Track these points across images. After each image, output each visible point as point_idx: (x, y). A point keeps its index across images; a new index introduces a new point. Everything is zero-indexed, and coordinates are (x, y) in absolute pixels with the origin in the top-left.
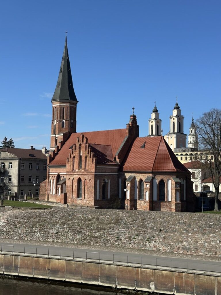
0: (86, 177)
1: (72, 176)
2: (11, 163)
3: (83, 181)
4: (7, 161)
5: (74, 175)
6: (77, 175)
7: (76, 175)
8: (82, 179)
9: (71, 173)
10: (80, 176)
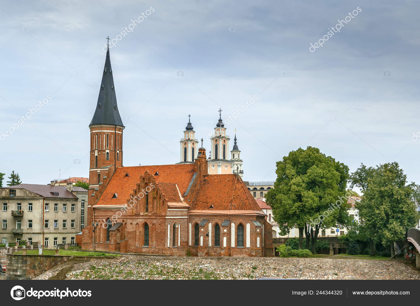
0: (155, 221)
1: (135, 220)
2: (31, 204)
3: (150, 225)
4: (26, 201)
5: (137, 219)
6: (142, 219)
7: (140, 219)
8: (149, 224)
9: (134, 217)
10: (145, 220)
